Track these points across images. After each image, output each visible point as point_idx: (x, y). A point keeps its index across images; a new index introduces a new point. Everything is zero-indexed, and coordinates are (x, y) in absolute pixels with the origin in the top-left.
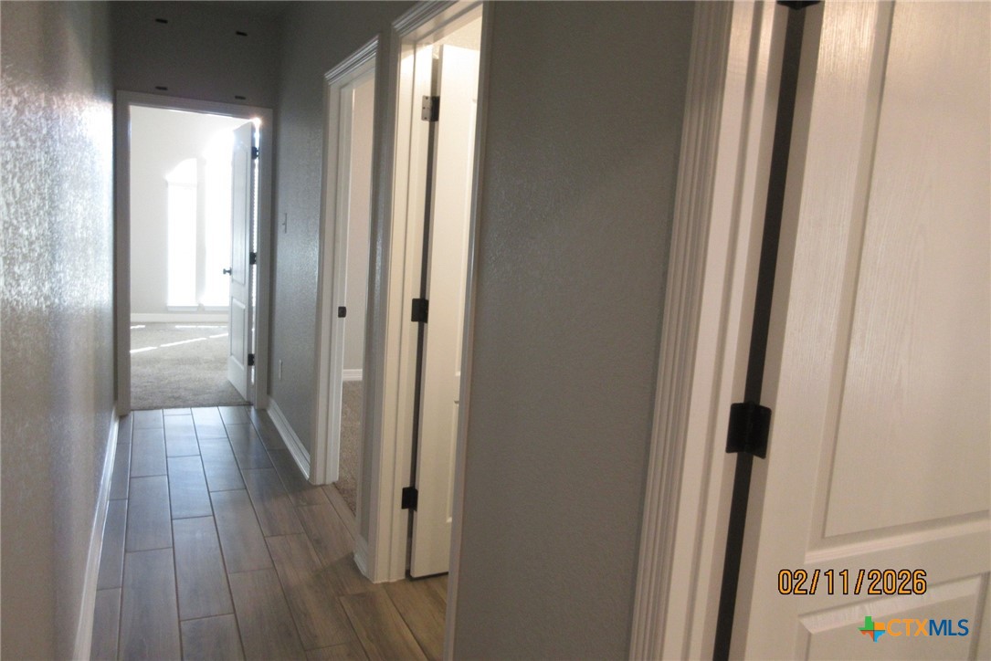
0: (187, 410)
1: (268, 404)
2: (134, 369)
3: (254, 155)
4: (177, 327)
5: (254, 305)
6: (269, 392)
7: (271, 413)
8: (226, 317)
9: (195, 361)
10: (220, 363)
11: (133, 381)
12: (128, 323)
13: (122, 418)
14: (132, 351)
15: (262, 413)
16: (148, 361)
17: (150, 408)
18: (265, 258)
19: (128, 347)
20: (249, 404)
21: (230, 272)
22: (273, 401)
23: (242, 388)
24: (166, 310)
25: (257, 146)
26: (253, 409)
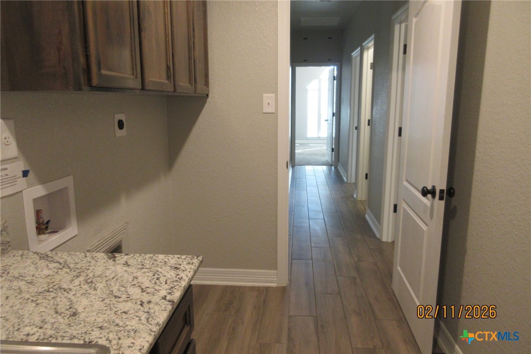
0: (312, 166)
1: (338, 165)
2: (296, 156)
3: (334, 79)
4: (311, 145)
5: (334, 136)
6: (338, 161)
7: (338, 168)
8: (325, 142)
9: (316, 154)
10: (324, 155)
11: (296, 159)
12: (295, 144)
13: (293, 167)
14: (296, 151)
15: (336, 168)
16: (300, 154)
17: (301, 165)
18: (337, 115)
19: (295, 150)
20: (332, 165)
21: (327, 120)
22: (339, 164)
23: (329, 160)
24: (307, 139)
25: (335, 75)
26: (333, 167)
